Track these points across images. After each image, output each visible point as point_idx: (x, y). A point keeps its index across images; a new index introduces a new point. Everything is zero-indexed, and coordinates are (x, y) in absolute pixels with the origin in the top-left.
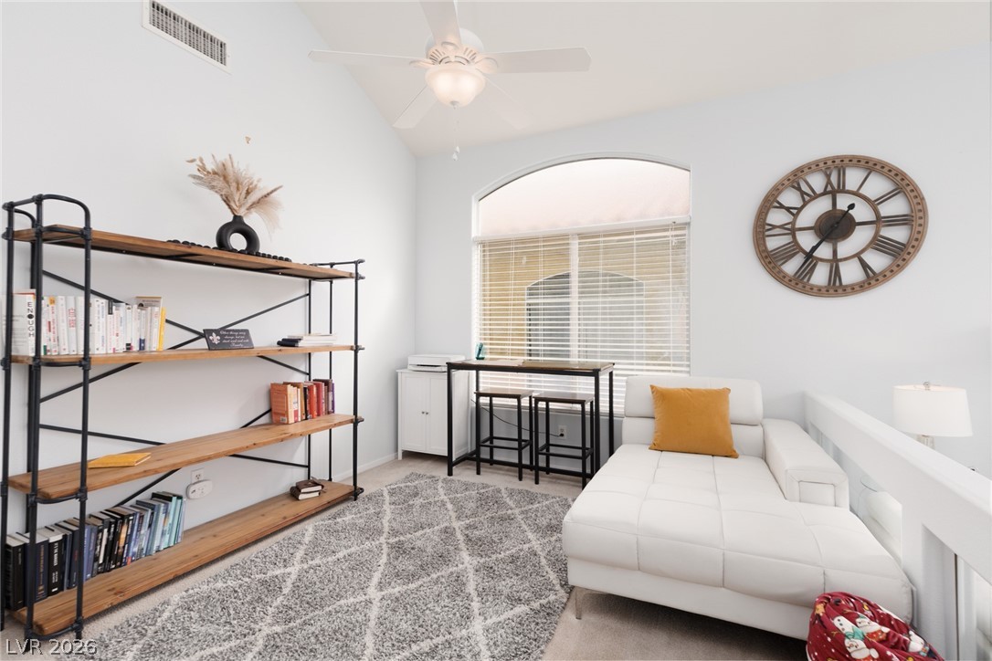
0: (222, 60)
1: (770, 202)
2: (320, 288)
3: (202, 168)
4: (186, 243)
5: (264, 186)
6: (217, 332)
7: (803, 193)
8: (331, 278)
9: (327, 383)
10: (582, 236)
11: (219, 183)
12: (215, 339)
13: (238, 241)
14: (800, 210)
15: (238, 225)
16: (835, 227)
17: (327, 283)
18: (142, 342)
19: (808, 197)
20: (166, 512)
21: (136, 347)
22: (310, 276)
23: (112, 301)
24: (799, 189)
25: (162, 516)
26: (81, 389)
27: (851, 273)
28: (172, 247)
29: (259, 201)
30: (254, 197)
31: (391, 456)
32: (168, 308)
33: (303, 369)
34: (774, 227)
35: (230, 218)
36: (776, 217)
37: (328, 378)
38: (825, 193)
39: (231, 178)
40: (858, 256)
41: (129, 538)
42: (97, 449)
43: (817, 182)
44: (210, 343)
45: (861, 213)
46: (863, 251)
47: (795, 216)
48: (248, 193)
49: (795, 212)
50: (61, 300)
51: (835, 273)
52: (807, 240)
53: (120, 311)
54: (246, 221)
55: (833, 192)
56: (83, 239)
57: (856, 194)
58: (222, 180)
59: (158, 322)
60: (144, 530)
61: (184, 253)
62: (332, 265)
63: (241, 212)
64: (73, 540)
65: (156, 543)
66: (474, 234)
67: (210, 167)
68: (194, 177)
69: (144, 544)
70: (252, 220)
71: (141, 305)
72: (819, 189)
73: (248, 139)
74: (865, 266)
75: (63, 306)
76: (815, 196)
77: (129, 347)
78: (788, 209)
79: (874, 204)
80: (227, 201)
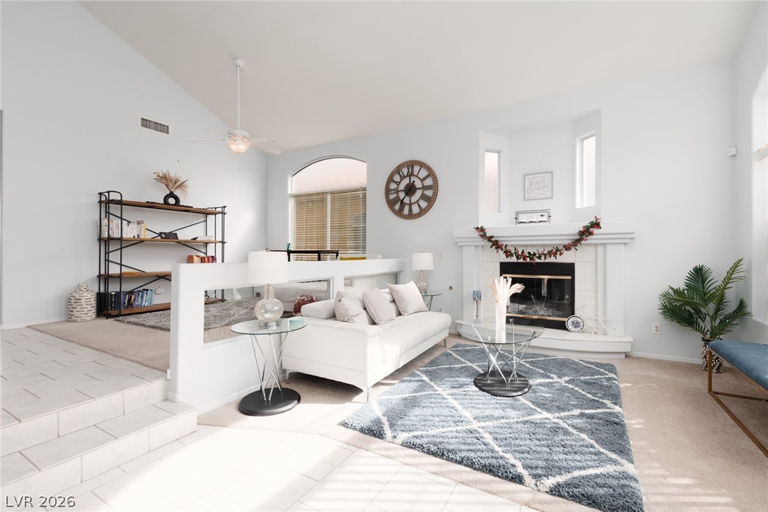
0: (168, 133)
1: (390, 180)
2: (211, 218)
3: (158, 176)
4: (152, 202)
5: (183, 180)
6: (164, 233)
7: (400, 176)
8: (215, 214)
9: (212, 257)
10: (332, 193)
11: (164, 181)
12: (164, 236)
13: (172, 201)
14: (400, 182)
15: (171, 195)
16: (410, 190)
17: (214, 216)
18: (138, 235)
19: (402, 178)
20: (147, 294)
21: (136, 237)
22: (206, 213)
23: (129, 222)
24: (399, 174)
25: (145, 295)
26: (120, 251)
27: (415, 210)
28: (147, 204)
29: (179, 186)
30: (177, 185)
31: (251, 296)
32: (148, 224)
33: (203, 251)
34: (392, 190)
35: (169, 193)
36: (393, 186)
37: (214, 255)
38: (407, 176)
39: (168, 178)
40: (417, 202)
41: (135, 299)
42: (125, 270)
43: (405, 171)
44: (162, 238)
45: (418, 184)
46: (419, 200)
47: (398, 185)
48: (175, 183)
49: (398, 183)
50: (114, 221)
51: (410, 210)
52: (402, 195)
53: (131, 225)
54: (175, 193)
55: (410, 175)
56: (120, 203)
57: (417, 176)
58: (164, 179)
59: (143, 229)
60: (139, 298)
61: (151, 205)
62: (216, 208)
63: (173, 190)
64: (118, 294)
65: (143, 304)
66: (289, 192)
67: (161, 175)
68: (155, 179)
69: (139, 303)
70: (177, 193)
71: (138, 224)
72: (406, 175)
73: (178, 161)
74: (419, 206)
75: (115, 222)
76: (405, 177)
77: (134, 237)
78: (396, 182)
79: (422, 180)
80: (167, 186)
